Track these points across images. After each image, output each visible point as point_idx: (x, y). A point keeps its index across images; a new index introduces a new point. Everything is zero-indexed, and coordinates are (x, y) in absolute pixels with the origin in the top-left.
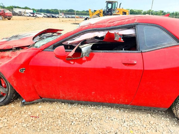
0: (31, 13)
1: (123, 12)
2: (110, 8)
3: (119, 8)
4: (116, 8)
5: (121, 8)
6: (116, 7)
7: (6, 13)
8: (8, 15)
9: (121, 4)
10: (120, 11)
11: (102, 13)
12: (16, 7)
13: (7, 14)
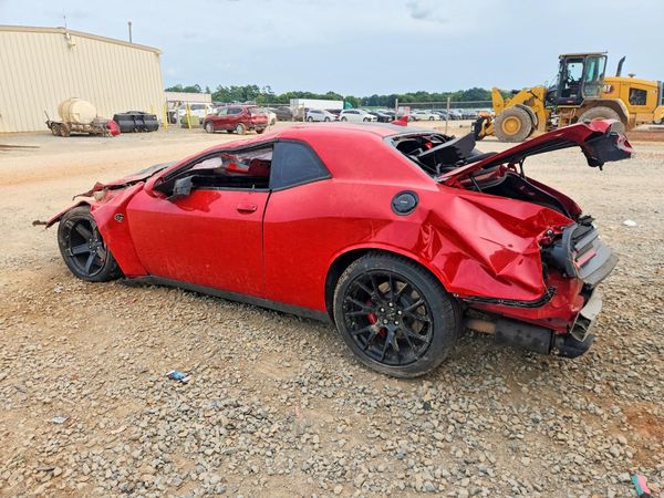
0: (332, 112)
1: (631, 89)
2: (576, 79)
3: (618, 74)
4: (598, 79)
5: (624, 75)
6: (600, 72)
7: (253, 115)
8: (258, 120)
9: (623, 60)
10: (616, 88)
11: (542, 97)
12: (302, 96)
13: (255, 118)
